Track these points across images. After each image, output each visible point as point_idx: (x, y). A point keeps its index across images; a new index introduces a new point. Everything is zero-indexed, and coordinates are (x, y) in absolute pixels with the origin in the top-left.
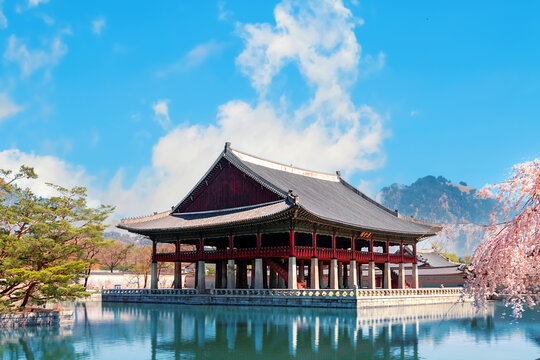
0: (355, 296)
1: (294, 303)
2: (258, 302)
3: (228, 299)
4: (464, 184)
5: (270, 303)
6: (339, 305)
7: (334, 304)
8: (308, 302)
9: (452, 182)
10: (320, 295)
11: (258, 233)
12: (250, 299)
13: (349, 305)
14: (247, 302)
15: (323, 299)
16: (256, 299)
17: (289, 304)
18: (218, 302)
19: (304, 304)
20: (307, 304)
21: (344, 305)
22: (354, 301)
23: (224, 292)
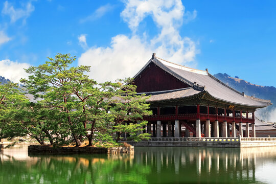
0: (239, 141)
1: (202, 145)
2: (179, 145)
3: (159, 143)
4: (237, 77)
5: (186, 145)
6: (230, 146)
7: (226, 146)
8: (210, 145)
9: (231, 77)
10: (218, 141)
11: (177, 106)
12: (174, 143)
13: (236, 146)
14: (172, 145)
15: (219, 143)
16: (177, 143)
17: (198, 146)
18: (153, 145)
19: (208, 145)
20: (210, 146)
21: (233, 146)
22: (239, 144)
23: (156, 140)
